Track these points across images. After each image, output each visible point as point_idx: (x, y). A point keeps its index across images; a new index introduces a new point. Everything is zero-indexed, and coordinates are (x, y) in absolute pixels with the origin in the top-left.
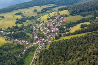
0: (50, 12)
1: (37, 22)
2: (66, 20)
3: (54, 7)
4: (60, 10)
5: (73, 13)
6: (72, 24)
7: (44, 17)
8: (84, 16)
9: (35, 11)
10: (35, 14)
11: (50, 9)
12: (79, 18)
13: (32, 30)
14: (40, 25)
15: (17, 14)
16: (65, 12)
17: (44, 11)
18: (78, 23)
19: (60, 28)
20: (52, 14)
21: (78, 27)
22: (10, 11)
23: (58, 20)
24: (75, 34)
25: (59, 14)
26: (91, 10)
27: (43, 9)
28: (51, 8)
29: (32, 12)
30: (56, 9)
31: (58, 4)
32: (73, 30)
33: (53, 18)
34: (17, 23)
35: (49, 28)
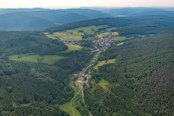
0: (104, 32)
1: (95, 39)
2: (115, 39)
3: (107, 28)
4: (112, 31)
5: (121, 35)
6: (119, 42)
7: (101, 36)
8: (128, 37)
9: (93, 30)
10: (93, 33)
11: (104, 30)
12: (124, 38)
13: (93, 43)
14: (98, 41)
15: (79, 31)
16: (116, 33)
17: (100, 31)
18: (122, 42)
19: (111, 44)
20: (106, 34)
21: (122, 43)
22: (73, 29)
23: (110, 39)
24: (119, 46)
25: (111, 34)
26: (134, 33)
27: (99, 29)
28: (105, 28)
29: (90, 31)
30: (109, 30)
31: (111, 26)
32: (118, 45)
33: (107, 37)
34: (83, 38)
35: (104, 43)
